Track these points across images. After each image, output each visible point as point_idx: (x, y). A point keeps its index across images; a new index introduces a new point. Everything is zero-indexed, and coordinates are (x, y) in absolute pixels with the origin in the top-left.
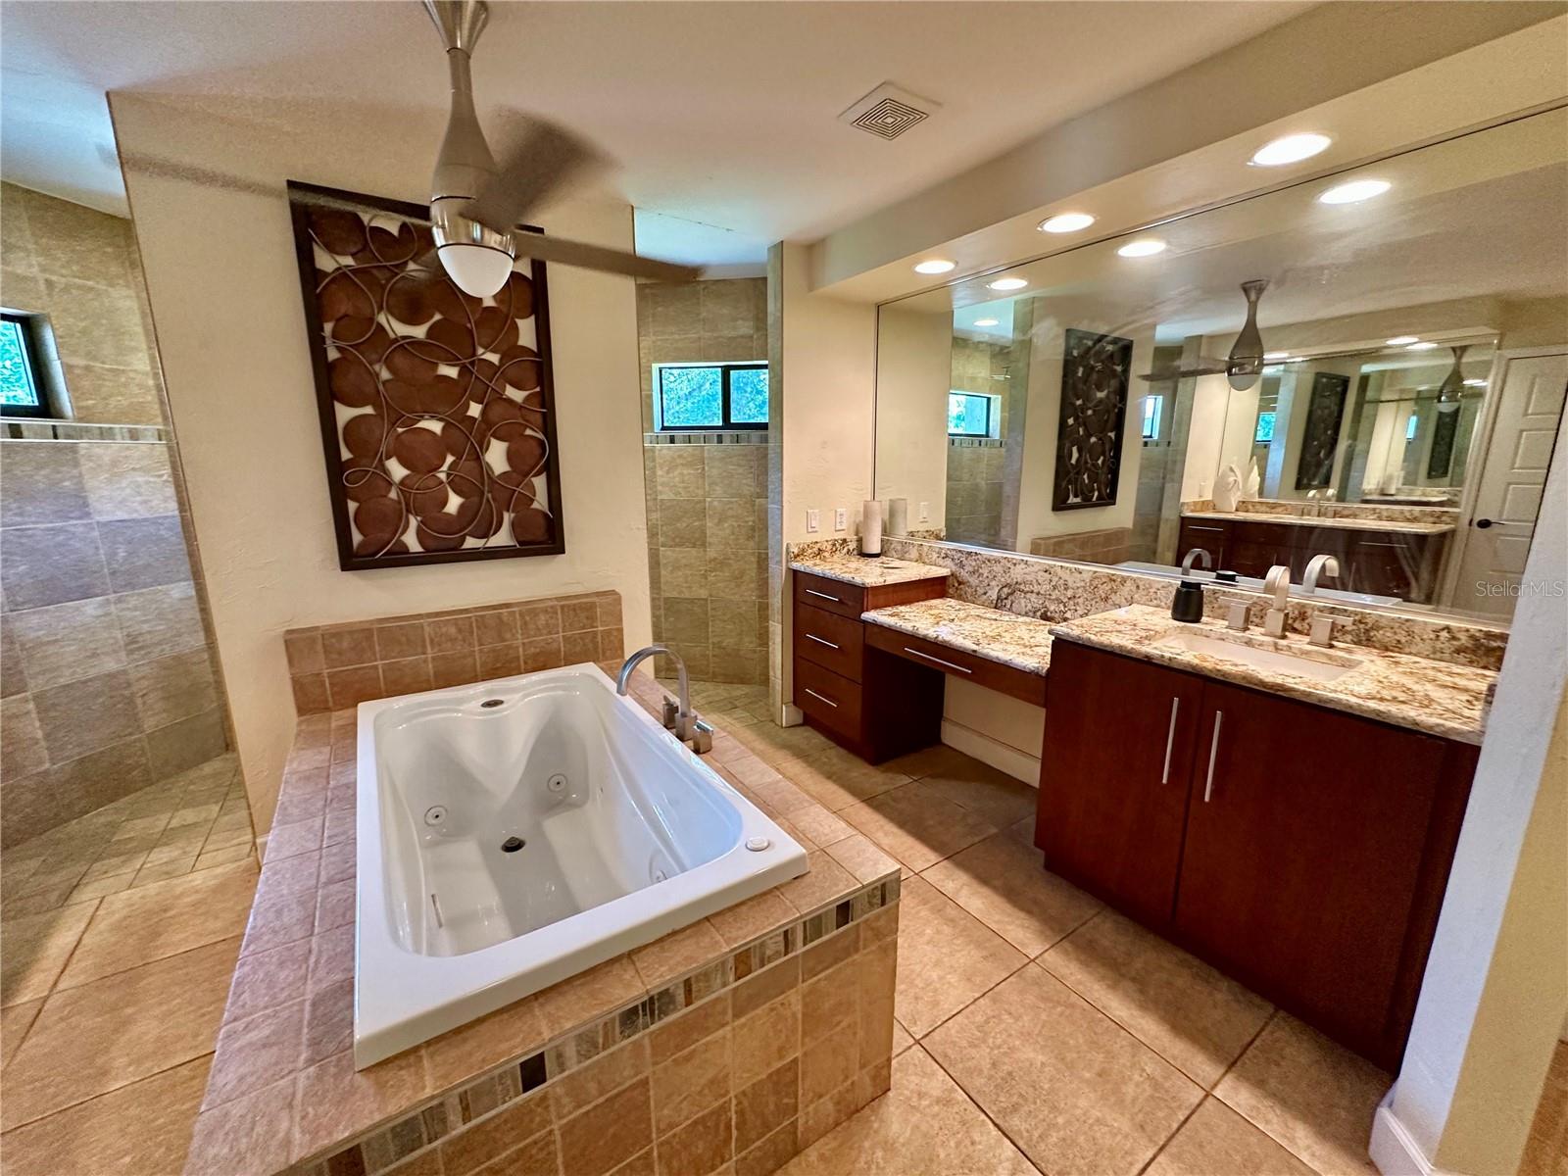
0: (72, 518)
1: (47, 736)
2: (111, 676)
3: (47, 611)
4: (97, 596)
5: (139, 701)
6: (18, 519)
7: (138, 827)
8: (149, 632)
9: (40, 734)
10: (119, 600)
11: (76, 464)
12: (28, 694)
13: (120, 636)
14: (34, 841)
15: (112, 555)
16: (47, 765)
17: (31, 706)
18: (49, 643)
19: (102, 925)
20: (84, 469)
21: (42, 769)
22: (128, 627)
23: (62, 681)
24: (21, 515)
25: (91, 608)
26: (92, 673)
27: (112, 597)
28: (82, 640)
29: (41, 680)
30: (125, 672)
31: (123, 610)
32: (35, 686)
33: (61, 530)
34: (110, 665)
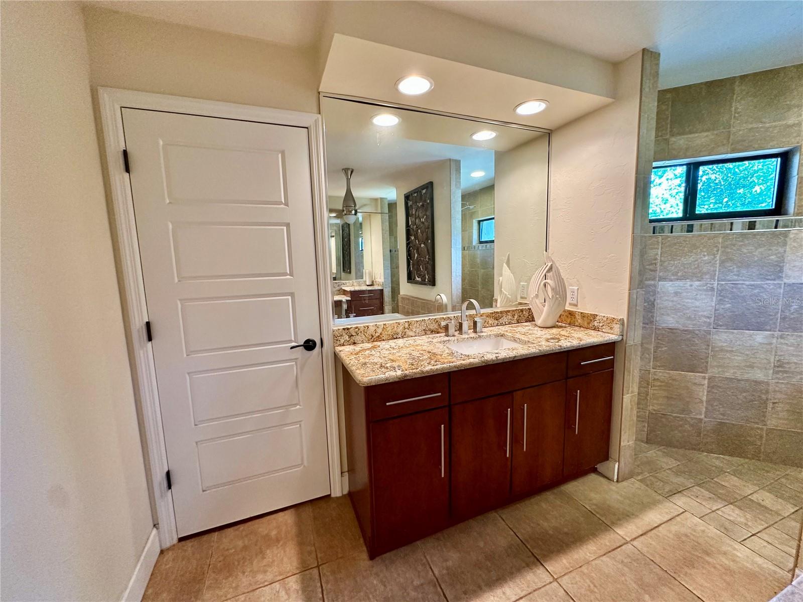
0: (768, 279)
1: (708, 402)
2: (757, 383)
3: (733, 333)
4: (766, 330)
5: (770, 405)
6: (736, 277)
7: (731, 482)
8: (796, 363)
9: (704, 398)
10: (782, 337)
11: (785, 244)
12: (707, 375)
13: (772, 360)
14: (681, 451)
15: (787, 306)
16: (703, 416)
17: (706, 382)
18: (727, 351)
19: (674, 527)
20: (788, 248)
21: (698, 417)
22: (781, 355)
23: (727, 375)
24: (738, 275)
25: (760, 337)
26: (746, 376)
27: (777, 333)
28: (747, 355)
29: (716, 370)
30: (768, 384)
31: (782, 344)
32: (713, 371)
33: (760, 286)
34: (759, 375)
